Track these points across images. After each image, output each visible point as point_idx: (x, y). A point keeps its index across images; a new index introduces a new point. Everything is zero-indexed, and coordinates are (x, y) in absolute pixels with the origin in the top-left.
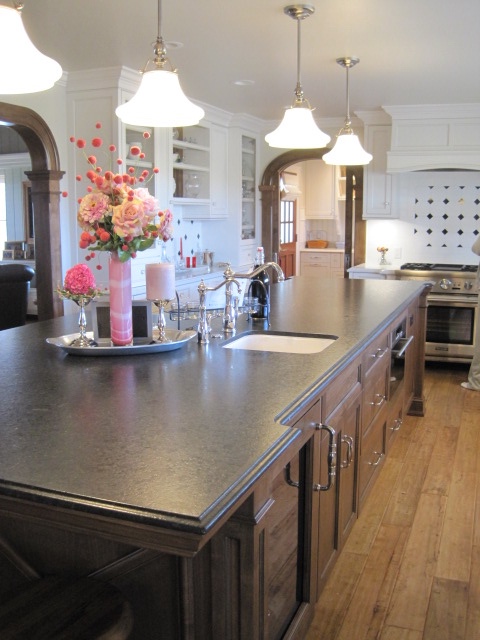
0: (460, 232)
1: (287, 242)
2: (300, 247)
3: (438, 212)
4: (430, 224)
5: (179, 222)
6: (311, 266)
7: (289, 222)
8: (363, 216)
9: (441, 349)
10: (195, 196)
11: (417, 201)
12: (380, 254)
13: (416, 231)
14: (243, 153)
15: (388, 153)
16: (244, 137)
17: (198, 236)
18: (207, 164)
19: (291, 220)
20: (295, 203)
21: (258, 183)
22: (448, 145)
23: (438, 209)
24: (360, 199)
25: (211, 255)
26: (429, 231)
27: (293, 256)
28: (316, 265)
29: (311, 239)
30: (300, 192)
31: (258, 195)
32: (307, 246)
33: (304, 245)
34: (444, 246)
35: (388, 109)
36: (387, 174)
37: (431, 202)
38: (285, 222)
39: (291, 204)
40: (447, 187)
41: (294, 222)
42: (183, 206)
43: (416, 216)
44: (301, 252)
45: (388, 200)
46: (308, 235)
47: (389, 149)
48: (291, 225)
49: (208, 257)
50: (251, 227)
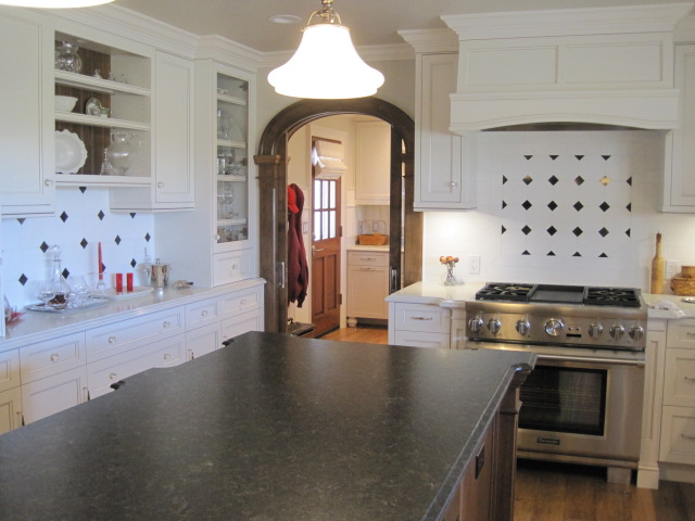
0: (578, 232)
1: (325, 237)
2: (347, 243)
3: (540, 199)
4: (526, 217)
5: (101, 215)
6: (362, 270)
7: (329, 210)
8: (415, 205)
9: (546, 441)
10: (123, 172)
11: (505, 180)
12: (445, 268)
13: (504, 230)
14: (219, 102)
15: (451, 95)
16: (220, 76)
17: (148, 237)
18: (146, 118)
19: (333, 205)
20: (338, 183)
21: (252, 152)
22: (556, 82)
23: (541, 193)
24: (410, 176)
25: (164, 269)
26: (526, 230)
27: (336, 257)
28: (368, 270)
29: (364, 232)
30: (345, 167)
31: (253, 170)
32: (358, 243)
33: (354, 241)
34: (551, 254)
35: (450, 20)
36: (452, 134)
37: (528, 181)
38: (321, 210)
39: (333, 184)
40: (554, 157)
41: (338, 209)
42: (110, 188)
43: (504, 205)
44: (348, 251)
45: (456, 180)
46: (360, 227)
47: (454, 90)
48: (333, 213)
49: (160, 270)
50: (240, 221)
